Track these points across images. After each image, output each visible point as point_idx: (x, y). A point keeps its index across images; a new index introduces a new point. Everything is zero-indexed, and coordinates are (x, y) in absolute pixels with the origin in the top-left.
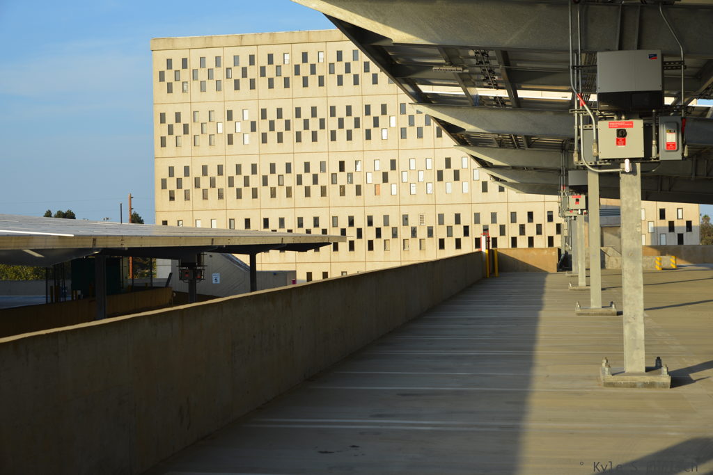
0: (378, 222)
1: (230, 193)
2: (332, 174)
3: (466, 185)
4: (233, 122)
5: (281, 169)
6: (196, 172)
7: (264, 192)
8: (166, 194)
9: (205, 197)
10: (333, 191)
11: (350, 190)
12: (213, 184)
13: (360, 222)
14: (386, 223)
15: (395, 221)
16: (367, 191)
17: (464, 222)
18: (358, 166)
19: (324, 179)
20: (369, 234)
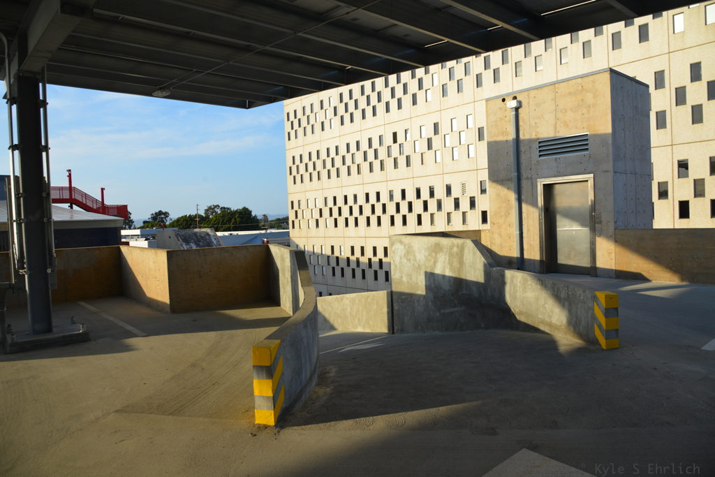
0: (425, 195)
1: (324, 174)
2: (388, 147)
4: (323, 111)
5: (353, 148)
6: (306, 158)
7: (344, 170)
8: (292, 179)
9: (311, 179)
10: (389, 163)
12: (315, 167)
13: (411, 196)
14: (432, 194)
15: (440, 193)
16: (415, 160)
18: (408, 135)
19: (382, 154)
20: (418, 207)
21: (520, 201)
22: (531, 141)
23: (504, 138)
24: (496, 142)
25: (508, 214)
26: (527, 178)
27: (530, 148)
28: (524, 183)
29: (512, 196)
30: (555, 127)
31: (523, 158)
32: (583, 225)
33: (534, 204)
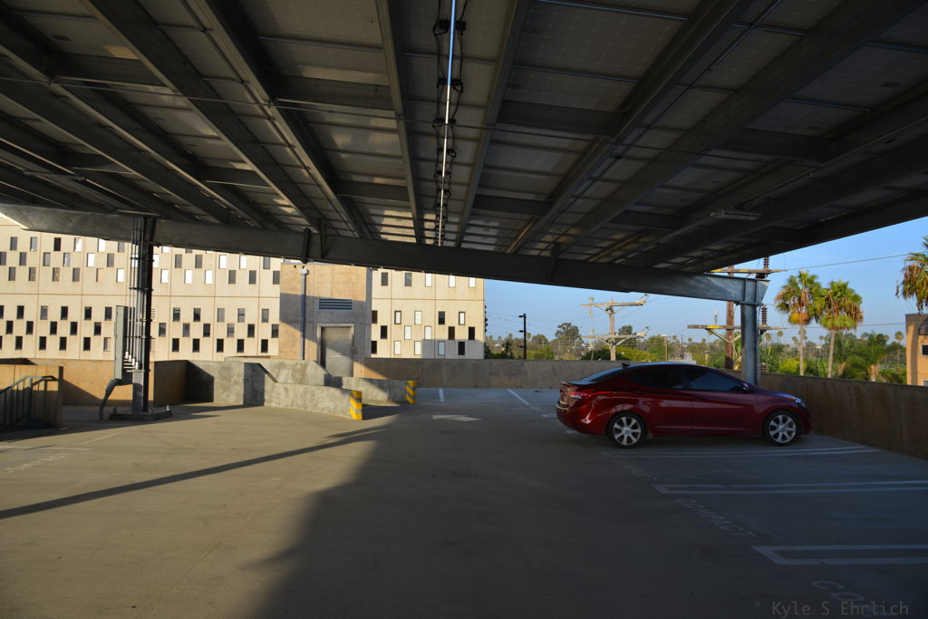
2: (44, 253)
3: (210, 274)
10: (44, 274)
11: (66, 274)
14: (108, 316)
16: (88, 277)
17: (205, 319)
18: (78, 245)
20: (86, 329)
21: (304, 337)
22: (314, 298)
23: (294, 293)
24: (287, 295)
25: (294, 345)
26: (310, 322)
27: (313, 302)
28: (308, 325)
29: (298, 334)
30: (331, 291)
31: (308, 308)
32: (344, 354)
33: (313, 339)
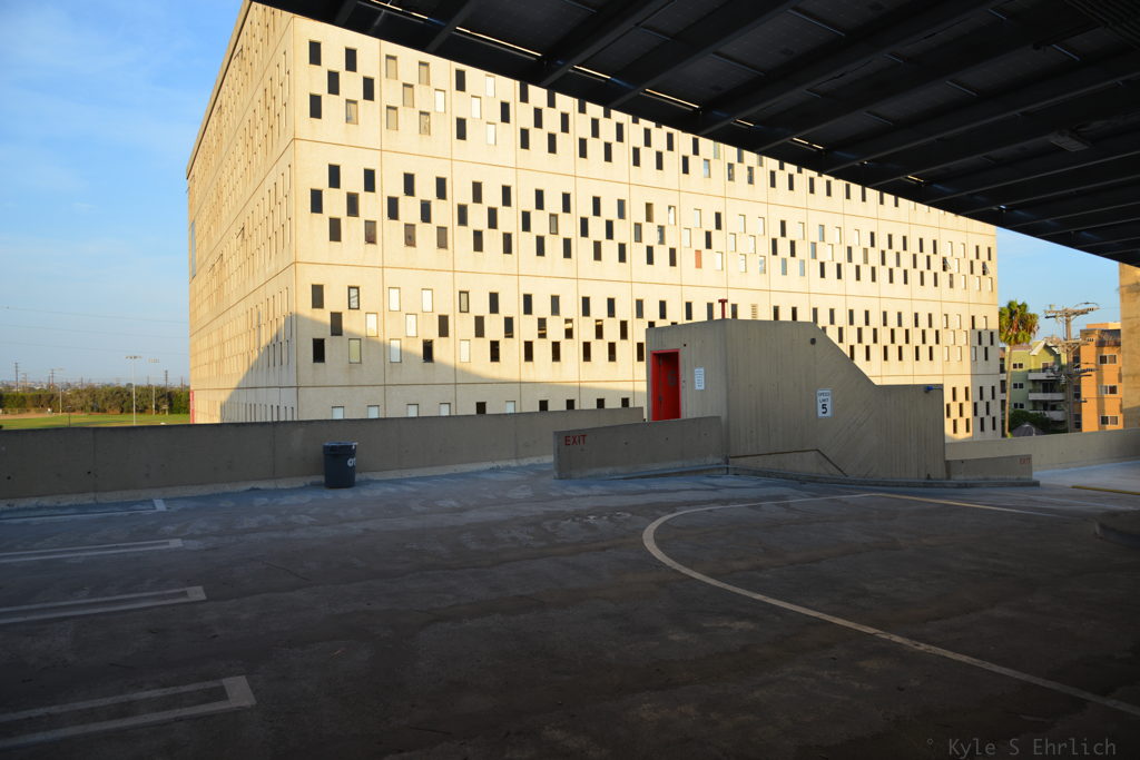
1: (461, 238)
2: (635, 224)
4: (467, 95)
5: (553, 203)
6: (390, 185)
7: (524, 243)
8: (321, 223)
9: (410, 240)
11: (661, 255)
12: (426, 215)
13: (675, 312)
18: (671, 216)
